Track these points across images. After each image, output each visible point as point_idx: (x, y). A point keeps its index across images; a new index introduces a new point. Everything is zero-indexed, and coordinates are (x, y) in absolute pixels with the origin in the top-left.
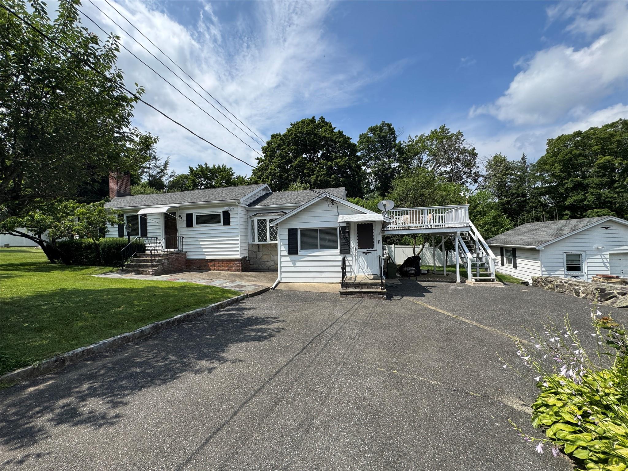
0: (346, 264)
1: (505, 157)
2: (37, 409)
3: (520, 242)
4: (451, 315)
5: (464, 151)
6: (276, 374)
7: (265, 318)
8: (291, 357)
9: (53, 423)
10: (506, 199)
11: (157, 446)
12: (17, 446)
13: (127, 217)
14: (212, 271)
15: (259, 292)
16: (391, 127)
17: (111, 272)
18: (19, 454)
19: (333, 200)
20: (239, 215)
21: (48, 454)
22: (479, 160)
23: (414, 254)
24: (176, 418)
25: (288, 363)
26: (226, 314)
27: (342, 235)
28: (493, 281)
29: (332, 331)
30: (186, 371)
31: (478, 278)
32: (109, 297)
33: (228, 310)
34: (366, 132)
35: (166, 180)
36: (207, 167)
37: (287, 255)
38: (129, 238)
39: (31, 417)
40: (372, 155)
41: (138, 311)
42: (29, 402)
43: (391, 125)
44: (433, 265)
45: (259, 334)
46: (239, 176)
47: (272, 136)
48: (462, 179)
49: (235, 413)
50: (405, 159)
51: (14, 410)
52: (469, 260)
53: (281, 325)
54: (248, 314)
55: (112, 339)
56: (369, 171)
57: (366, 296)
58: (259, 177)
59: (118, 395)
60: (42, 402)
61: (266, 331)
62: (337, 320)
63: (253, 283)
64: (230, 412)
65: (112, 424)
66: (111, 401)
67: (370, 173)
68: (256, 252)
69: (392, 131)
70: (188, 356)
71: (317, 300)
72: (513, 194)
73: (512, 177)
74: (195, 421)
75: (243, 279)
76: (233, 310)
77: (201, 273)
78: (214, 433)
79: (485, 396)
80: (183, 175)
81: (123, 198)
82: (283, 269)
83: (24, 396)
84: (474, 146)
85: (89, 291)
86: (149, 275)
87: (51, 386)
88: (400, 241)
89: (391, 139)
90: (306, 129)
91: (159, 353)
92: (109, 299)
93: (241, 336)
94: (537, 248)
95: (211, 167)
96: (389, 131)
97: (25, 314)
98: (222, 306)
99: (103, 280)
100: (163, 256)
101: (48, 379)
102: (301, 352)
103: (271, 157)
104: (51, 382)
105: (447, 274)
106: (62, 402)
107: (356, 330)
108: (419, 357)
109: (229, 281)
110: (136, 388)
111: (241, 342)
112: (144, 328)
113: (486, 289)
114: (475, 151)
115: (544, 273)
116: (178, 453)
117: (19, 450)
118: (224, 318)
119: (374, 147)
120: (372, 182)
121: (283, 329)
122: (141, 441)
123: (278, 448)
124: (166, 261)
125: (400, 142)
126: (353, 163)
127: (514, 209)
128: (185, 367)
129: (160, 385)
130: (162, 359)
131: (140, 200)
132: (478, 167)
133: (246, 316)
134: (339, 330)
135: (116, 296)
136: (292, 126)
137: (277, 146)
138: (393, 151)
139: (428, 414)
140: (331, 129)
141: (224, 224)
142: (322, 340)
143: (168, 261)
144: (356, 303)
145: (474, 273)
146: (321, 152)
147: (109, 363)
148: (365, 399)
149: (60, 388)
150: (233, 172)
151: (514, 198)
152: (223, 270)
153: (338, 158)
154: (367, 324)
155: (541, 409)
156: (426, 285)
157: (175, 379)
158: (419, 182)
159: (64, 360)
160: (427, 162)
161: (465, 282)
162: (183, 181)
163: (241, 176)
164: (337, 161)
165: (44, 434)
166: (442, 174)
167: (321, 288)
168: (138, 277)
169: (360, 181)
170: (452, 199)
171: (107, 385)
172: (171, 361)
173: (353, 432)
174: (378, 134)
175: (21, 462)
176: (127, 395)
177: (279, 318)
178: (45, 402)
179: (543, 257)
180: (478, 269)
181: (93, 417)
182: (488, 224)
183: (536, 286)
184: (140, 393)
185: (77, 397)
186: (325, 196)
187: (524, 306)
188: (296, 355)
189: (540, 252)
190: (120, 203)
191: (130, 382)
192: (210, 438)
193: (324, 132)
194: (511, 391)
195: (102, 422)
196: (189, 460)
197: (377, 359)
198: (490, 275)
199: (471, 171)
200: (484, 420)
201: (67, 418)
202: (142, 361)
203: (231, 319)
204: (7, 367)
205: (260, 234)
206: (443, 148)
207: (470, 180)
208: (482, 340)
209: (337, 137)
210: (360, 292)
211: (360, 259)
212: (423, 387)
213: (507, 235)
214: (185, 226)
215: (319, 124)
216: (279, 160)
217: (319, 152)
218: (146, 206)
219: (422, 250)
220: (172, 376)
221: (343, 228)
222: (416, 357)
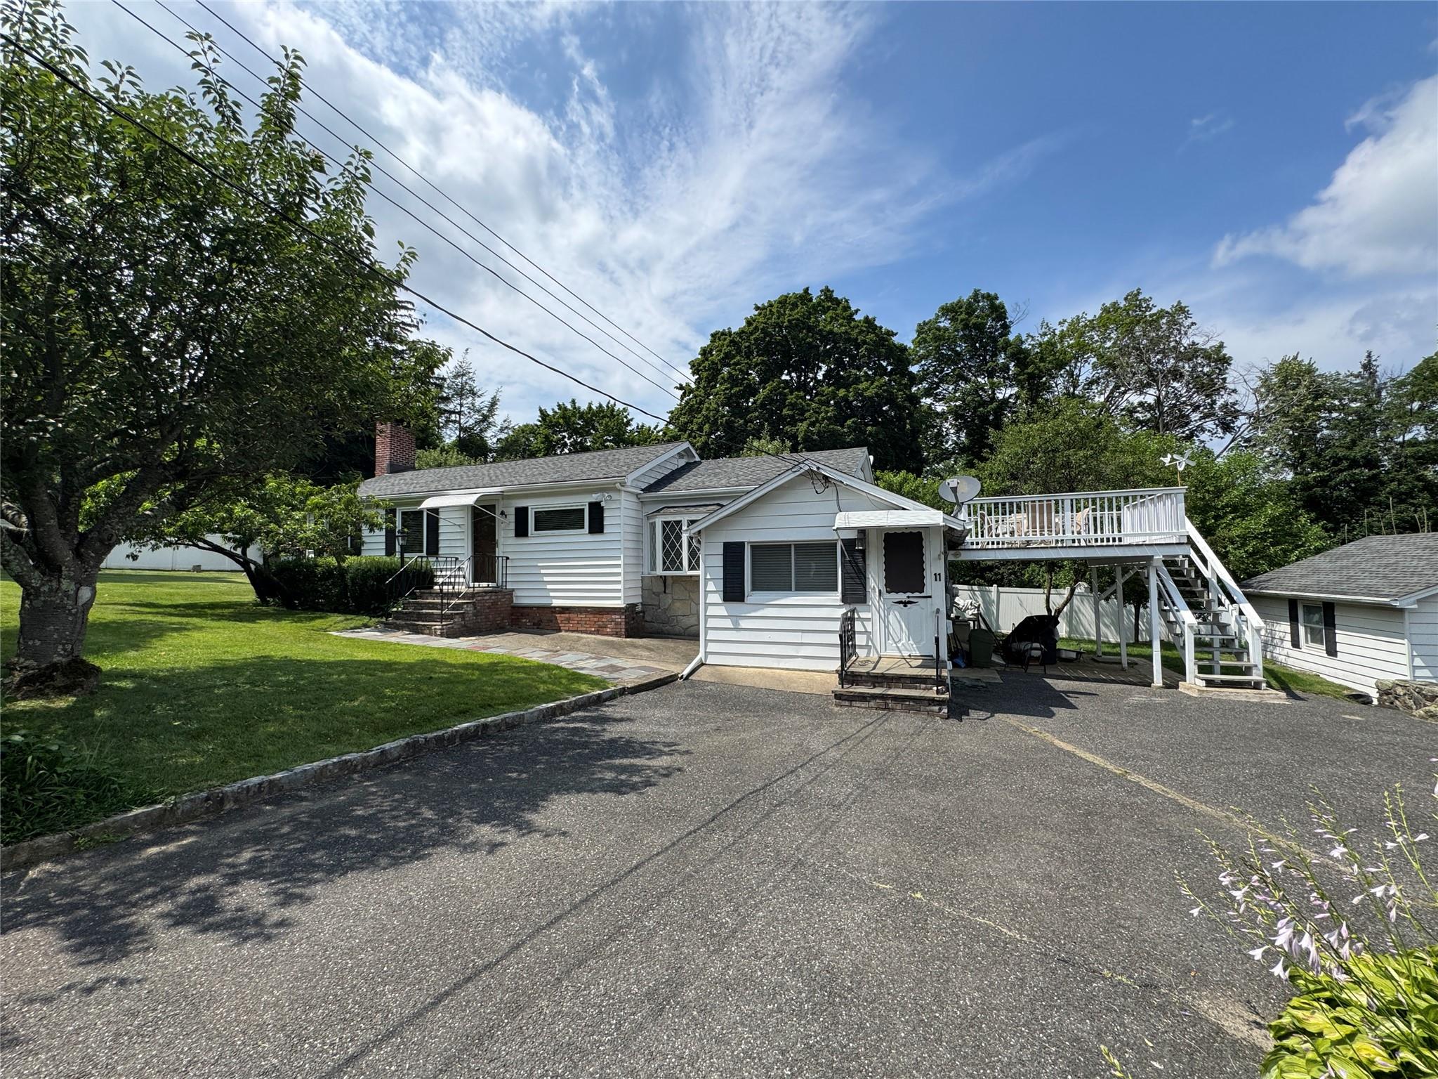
0: (857, 629)
1: (1310, 365)
2: (149, 891)
3: (1345, 586)
4: (1111, 767)
5: (1193, 352)
6: (631, 871)
7: (648, 743)
8: (677, 834)
9: (168, 921)
10: (1315, 474)
11: (336, 996)
12: (92, 957)
13: (403, 513)
14: (563, 633)
15: (650, 683)
16: (998, 302)
17: (366, 626)
18: (91, 975)
19: (826, 478)
20: (623, 512)
21: (139, 981)
22: (1235, 374)
23: (1049, 610)
24: (392, 942)
25: (667, 849)
26: (567, 728)
27: (848, 558)
28: (1257, 686)
29: (792, 783)
30: (445, 843)
31: (1218, 677)
32: (343, 677)
33: (574, 720)
34: (933, 317)
35: (492, 437)
36: (575, 408)
37: (720, 601)
38: (402, 557)
39: (134, 905)
40: (948, 371)
41: (387, 710)
42: (141, 875)
43: (997, 298)
44: (1094, 638)
45: (623, 777)
46: (643, 426)
47: (713, 335)
48: (1187, 424)
49: (517, 947)
50: (1031, 377)
51: (111, 888)
52: (1187, 630)
53: (678, 760)
54: (614, 731)
55: (321, 763)
56: (940, 407)
57: (899, 706)
58: (683, 428)
59: (300, 880)
60: (162, 878)
61: (639, 771)
62: (810, 760)
63: (644, 663)
64: (504, 945)
65: (268, 938)
66: (283, 891)
67: (943, 413)
68: (658, 595)
69: (998, 312)
70: (460, 814)
71: (779, 709)
72: (1337, 461)
73: (1335, 415)
74: (427, 955)
75: (625, 654)
76: (583, 720)
77: (539, 637)
78: (458, 986)
79: (1146, 986)
80: (526, 426)
81: (399, 474)
82: (712, 635)
83: (135, 863)
84: (1220, 339)
85: (311, 663)
86: (436, 635)
87: (188, 848)
88: (1017, 577)
89: (997, 330)
90: (790, 315)
91: (405, 800)
92: (341, 681)
93: (583, 779)
94: (1397, 604)
95: (584, 407)
96: (992, 313)
97: (182, 702)
98: (561, 710)
99: (344, 642)
100: (466, 596)
101: (186, 834)
102: (703, 826)
103: (709, 383)
104: (190, 840)
105: (1131, 664)
106: (195, 882)
107: (851, 785)
108: (990, 866)
109: (593, 656)
110: (337, 869)
111: (579, 792)
112: (387, 746)
113: (1232, 706)
114: (1224, 351)
115: (1418, 673)
116: (371, 1018)
117: (94, 966)
118: (559, 736)
119: (954, 350)
120: (947, 435)
121: (679, 770)
122: (311, 980)
123: (583, 1038)
124: (470, 608)
125: (1019, 338)
126: (899, 390)
127: (1340, 500)
128: (447, 836)
129: (384, 869)
130: (406, 814)
131: (430, 479)
132: (1234, 391)
133: (607, 736)
134: (810, 783)
135: (356, 676)
136: (756, 313)
137: (723, 358)
138: (1002, 359)
139: (971, 1012)
140: (848, 313)
141: (592, 531)
142: (762, 802)
143: (475, 608)
144: (870, 721)
145: (1201, 663)
146: (824, 368)
147: (304, 813)
148: (819, 954)
149: (201, 855)
150: (629, 417)
151: (1341, 471)
152: (586, 632)
153: (863, 379)
154: (881, 773)
155: (1291, 1042)
156: (1065, 689)
157: (417, 859)
158: (1057, 434)
159: (222, 799)
160: (1091, 383)
161: (1177, 687)
162: (528, 440)
163: (647, 425)
164: (860, 386)
165: (146, 940)
166: (1131, 411)
167: (795, 682)
168: (412, 640)
169: (915, 432)
170: (1148, 473)
171: (286, 856)
172: (424, 819)
173: (767, 1028)
174: (962, 321)
175: (89, 990)
176: (316, 882)
177: (679, 745)
178: (167, 878)
179: (1415, 629)
180: (1217, 654)
181: (241, 918)
182: (1256, 537)
183: (1390, 708)
184: (340, 881)
185: (225, 876)
186: (807, 468)
187: (1334, 757)
188: (690, 833)
189: (1407, 615)
190: (393, 485)
191: (330, 856)
192: (447, 994)
193: (831, 322)
194: (1228, 983)
195: (253, 931)
196: (390, 1035)
197: (880, 861)
198: (1248, 670)
199: (1214, 402)
200: (1120, 1049)
201: (194, 916)
202: (366, 815)
203: (576, 741)
204: (118, 802)
205: (666, 555)
206: (1134, 348)
207: (1210, 425)
208: (1181, 839)
209: (862, 331)
210: (883, 697)
211: (891, 617)
212: (978, 942)
213: (1309, 567)
214: (513, 532)
215: (819, 304)
216: (726, 389)
217: (820, 368)
218: (439, 492)
219: (1069, 600)
220: (414, 852)
221: (848, 543)
222: (983, 865)
